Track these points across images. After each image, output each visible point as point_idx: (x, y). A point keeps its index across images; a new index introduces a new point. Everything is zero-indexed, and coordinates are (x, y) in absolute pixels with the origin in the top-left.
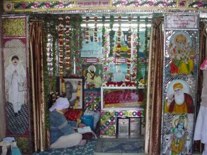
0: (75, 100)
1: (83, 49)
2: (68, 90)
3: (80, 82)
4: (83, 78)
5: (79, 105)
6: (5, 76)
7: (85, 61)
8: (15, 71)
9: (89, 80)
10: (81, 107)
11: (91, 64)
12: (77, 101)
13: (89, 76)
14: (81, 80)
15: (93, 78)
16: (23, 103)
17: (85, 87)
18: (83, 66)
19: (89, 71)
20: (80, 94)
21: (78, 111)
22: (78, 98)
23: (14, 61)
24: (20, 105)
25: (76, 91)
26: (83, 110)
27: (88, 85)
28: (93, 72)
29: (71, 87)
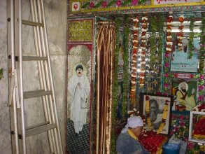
0: (160, 123)
1: (174, 62)
2: (153, 109)
3: (167, 101)
4: (171, 97)
5: (164, 130)
6: (69, 88)
7: (176, 76)
8: (79, 84)
9: (179, 100)
10: (166, 132)
11: (183, 80)
12: (162, 125)
13: (179, 95)
14: (169, 99)
15: (184, 98)
16: (85, 123)
17: (174, 109)
18: (173, 82)
19: (180, 89)
20: (166, 116)
21: (162, 137)
22: (164, 121)
23: (78, 71)
24: (82, 124)
25: (162, 113)
26: (169, 136)
27: (177, 106)
28: (184, 91)
29: (157, 106)
